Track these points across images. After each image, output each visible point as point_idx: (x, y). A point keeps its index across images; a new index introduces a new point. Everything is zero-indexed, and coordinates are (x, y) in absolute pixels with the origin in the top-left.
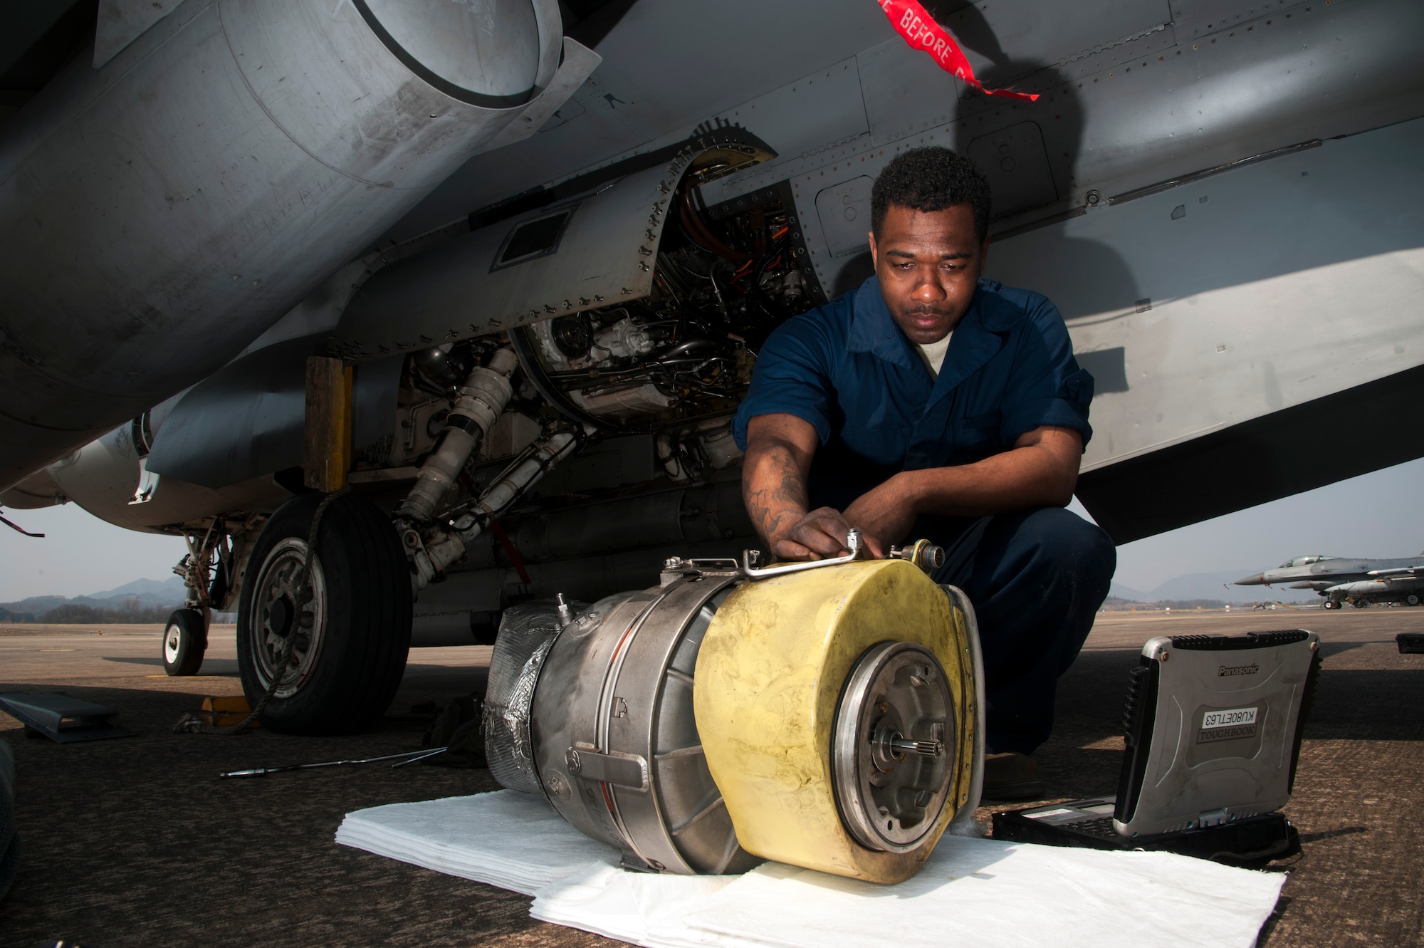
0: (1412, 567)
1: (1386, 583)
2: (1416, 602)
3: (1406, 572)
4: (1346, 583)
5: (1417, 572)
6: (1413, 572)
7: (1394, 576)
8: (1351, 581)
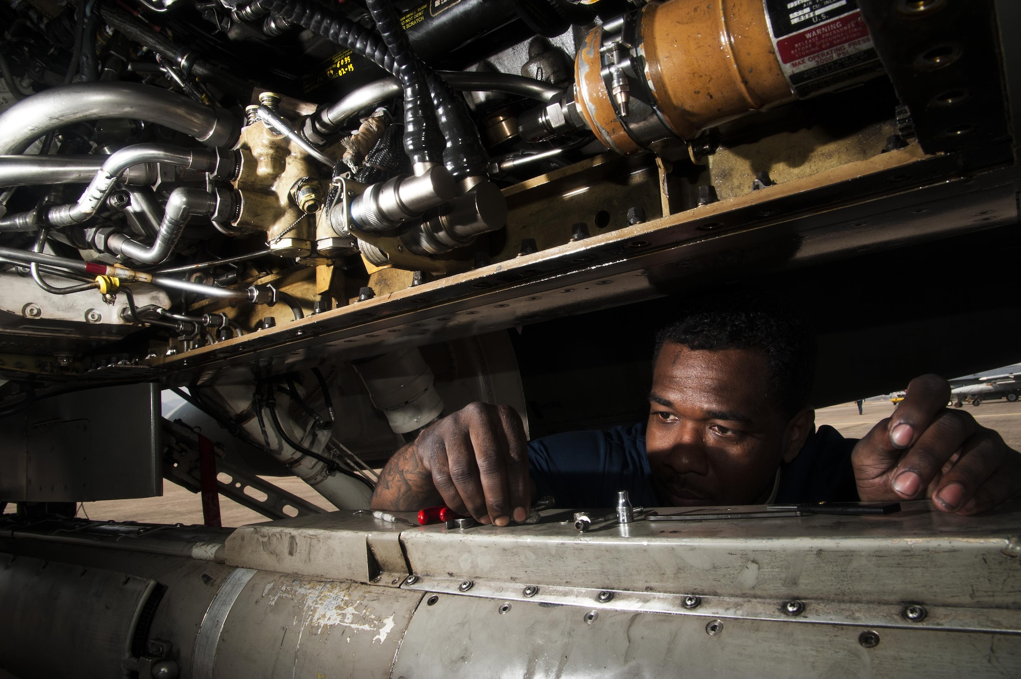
0: (1012, 373)
1: (993, 386)
2: (1014, 399)
3: (1007, 378)
4: (962, 386)
5: (1016, 377)
6: (1013, 377)
7: (999, 380)
8: (966, 385)
